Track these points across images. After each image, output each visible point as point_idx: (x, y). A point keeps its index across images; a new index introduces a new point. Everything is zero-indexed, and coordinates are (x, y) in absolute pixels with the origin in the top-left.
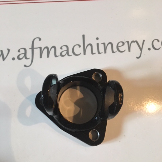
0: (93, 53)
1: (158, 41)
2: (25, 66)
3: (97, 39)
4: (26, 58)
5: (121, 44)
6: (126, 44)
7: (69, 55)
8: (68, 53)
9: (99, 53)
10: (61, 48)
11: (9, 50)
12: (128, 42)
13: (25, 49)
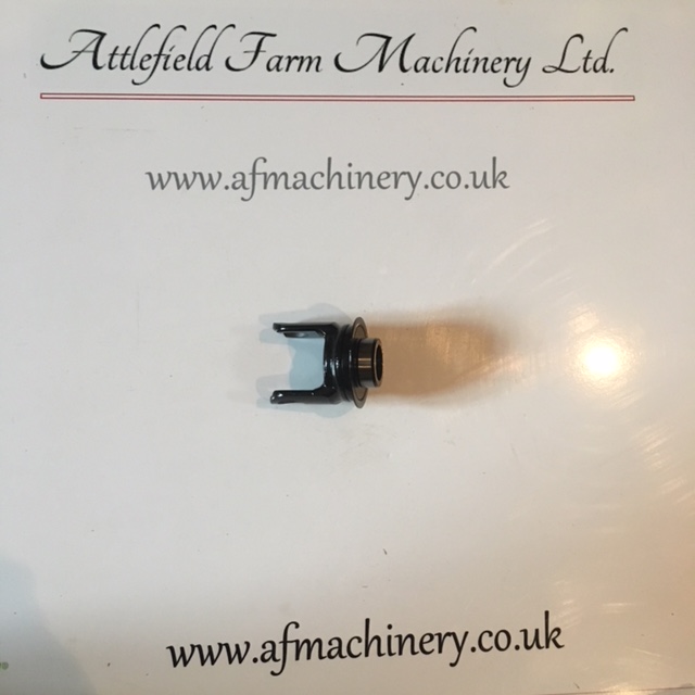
0: (340, 187)
1: (442, 175)
2: (243, 199)
3: (350, 165)
4: (244, 188)
5: (384, 176)
6: (393, 176)
7: (305, 188)
8: (304, 184)
9: (350, 187)
10: (295, 176)
11: (220, 174)
12: (396, 173)
13: (243, 174)
